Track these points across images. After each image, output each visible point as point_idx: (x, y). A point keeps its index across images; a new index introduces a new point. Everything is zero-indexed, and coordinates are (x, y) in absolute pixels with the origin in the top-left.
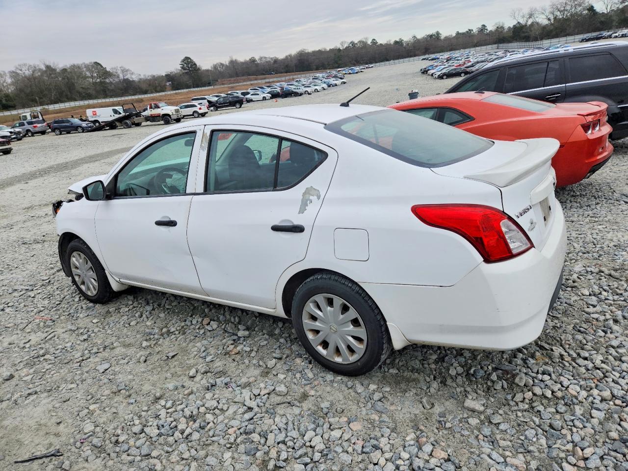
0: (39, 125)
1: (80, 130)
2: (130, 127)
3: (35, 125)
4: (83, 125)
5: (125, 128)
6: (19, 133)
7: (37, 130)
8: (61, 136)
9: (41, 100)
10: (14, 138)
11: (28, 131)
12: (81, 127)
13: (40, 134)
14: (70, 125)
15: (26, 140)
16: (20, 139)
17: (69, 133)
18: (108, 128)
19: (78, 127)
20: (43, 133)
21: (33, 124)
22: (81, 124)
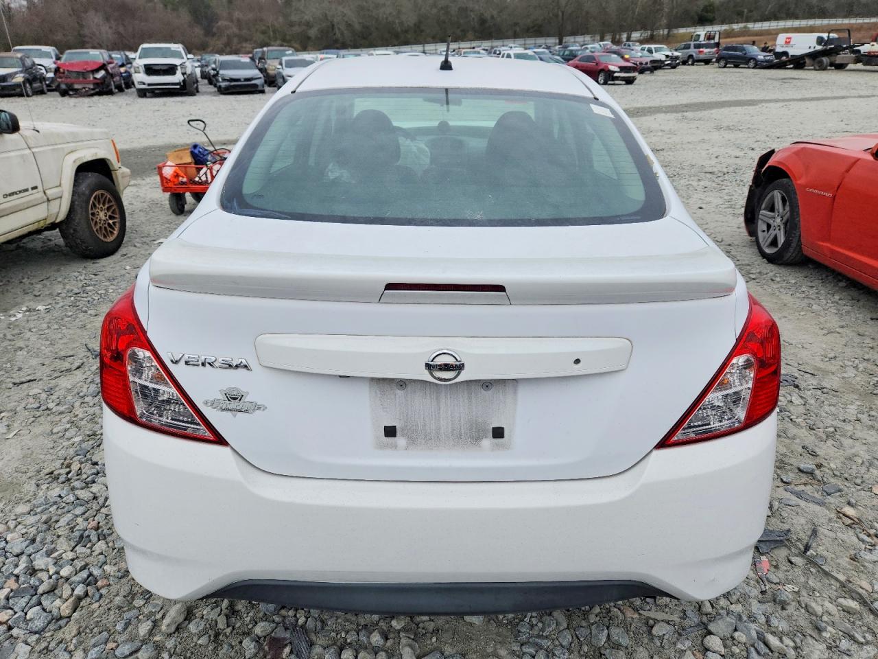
0: (706, 50)
1: (752, 64)
2: (825, 69)
3: (701, 50)
4: (759, 57)
5: (816, 70)
6: (677, 58)
7: (702, 56)
8: (726, 70)
9: (750, 14)
10: (667, 65)
11: (691, 56)
12: (754, 59)
13: (703, 64)
14: (743, 55)
15: (681, 68)
16: (674, 67)
17: (736, 66)
18: (792, 66)
19: (752, 58)
20: (707, 62)
21: (700, 48)
22: (757, 56)
